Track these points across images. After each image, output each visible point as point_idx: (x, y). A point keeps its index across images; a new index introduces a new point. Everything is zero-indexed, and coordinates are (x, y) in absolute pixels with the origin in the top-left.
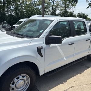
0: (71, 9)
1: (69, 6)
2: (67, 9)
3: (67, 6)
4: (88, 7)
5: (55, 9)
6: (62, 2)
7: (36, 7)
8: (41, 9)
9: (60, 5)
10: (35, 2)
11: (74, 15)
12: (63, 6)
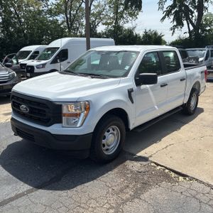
0: (128, 22)
1: (125, 16)
2: (121, 23)
3: (118, 16)
4: (164, 18)
5: (93, 21)
6: (107, 7)
7: (51, 19)
8: (63, 22)
9: (104, 13)
10: (49, 7)
11: (136, 35)
12: (112, 16)
